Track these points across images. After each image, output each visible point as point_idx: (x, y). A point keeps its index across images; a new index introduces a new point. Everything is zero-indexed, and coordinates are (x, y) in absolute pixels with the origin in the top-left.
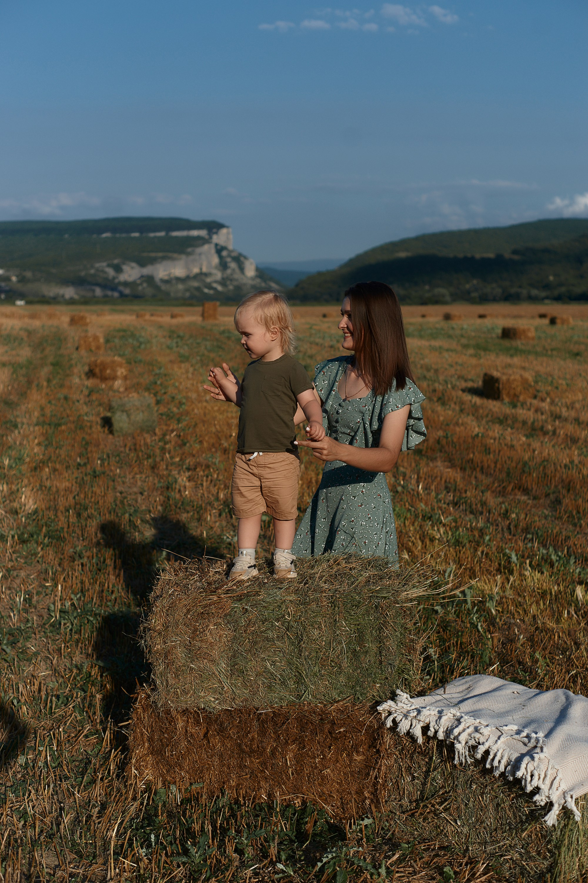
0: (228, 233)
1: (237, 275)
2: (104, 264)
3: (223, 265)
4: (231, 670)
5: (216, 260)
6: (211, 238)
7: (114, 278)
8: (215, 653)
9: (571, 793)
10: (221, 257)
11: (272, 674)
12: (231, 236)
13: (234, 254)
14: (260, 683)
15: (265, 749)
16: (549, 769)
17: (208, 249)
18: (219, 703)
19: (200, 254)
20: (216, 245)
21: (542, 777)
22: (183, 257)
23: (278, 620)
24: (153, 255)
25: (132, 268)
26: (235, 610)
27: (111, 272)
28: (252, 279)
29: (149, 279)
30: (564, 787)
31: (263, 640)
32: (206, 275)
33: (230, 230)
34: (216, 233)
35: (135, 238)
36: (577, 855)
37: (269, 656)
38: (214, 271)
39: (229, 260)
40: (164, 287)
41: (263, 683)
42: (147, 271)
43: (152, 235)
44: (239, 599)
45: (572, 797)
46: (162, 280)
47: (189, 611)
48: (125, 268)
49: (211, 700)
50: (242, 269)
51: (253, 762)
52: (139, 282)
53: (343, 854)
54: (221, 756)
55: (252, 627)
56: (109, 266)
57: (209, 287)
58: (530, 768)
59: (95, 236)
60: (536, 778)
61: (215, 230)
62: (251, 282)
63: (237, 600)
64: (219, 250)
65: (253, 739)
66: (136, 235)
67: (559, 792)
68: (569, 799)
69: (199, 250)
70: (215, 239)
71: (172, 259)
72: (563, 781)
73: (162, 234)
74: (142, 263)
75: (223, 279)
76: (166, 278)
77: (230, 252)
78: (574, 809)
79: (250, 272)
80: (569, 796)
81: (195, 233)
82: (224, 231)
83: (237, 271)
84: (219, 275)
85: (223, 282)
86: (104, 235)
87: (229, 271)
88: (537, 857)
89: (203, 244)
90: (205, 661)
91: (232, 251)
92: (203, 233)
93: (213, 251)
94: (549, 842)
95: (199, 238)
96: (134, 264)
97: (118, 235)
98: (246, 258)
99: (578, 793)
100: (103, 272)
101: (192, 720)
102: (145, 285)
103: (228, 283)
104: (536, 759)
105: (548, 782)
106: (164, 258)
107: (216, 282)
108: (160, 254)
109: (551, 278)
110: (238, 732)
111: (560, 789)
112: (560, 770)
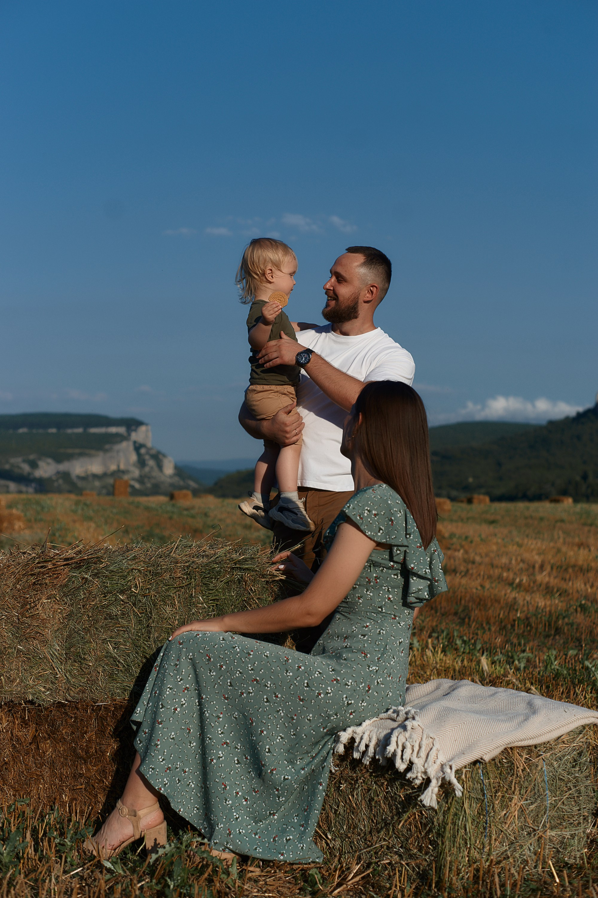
0: (147, 431)
1: (156, 473)
2: (19, 460)
3: (141, 463)
4: (66, 654)
5: (134, 457)
6: (129, 435)
7: (29, 474)
8: (48, 633)
9: (450, 763)
10: (139, 454)
11: (115, 659)
12: (150, 434)
13: (153, 452)
14: (100, 670)
15: (103, 753)
16: (424, 739)
17: (126, 446)
18: (51, 695)
19: (118, 452)
20: (135, 442)
21: (416, 749)
22: (101, 454)
23: (122, 592)
24: (70, 451)
25: (48, 464)
26: (73, 579)
27: (26, 468)
28: (171, 477)
29: (66, 476)
30: (442, 759)
31: (105, 619)
32: (124, 472)
33: (149, 428)
34: (135, 430)
35: (53, 434)
36: (466, 845)
37: (111, 637)
38: (132, 469)
39: (147, 457)
40: (80, 484)
41: (104, 671)
42: (63, 467)
43: (69, 431)
44: (78, 566)
45: (451, 768)
46: (79, 477)
47: (19, 580)
48: (41, 464)
49: (40, 691)
50: (160, 467)
51: (89, 770)
52: (54, 478)
53: (184, 844)
54: (52, 765)
55: (93, 601)
56: (24, 461)
57: (127, 484)
58: (402, 740)
59: (11, 431)
60: (408, 751)
61: (133, 428)
62: (169, 480)
63: (75, 568)
64: (138, 447)
65: (90, 741)
66: (53, 430)
67: (437, 766)
68: (449, 770)
69: (117, 447)
70: (134, 436)
71: (90, 456)
72: (441, 752)
73: (80, 430)
74: (59, 459)
75: (141, 476)
76: (83, 475)
77: (148, 449)
78: (454, 781)
79: (169, 470)
80: (448, 767)
81: (113, 430)
82: (143, 428)
83: (156, 469)
84: (136, 473)
85: (141, 480)
86: (21, 431)
87: (147, 469)
88: (419, 853)
89: (121, 441)
90: (36, 642)
91: (151, 449)
92: (122, 430)
93: (131, 448)
94: (430, 831)
95: (117, 435)
96: (50, 460)
97: (34, 431)
98: (164, 456)
99: (459, 763)
100: (19, 467)
101: (19, 720)
102: (61, 481)
103: (146, 480)
104: (409, 728)
105: (423, 754)
106: (81, 455)
107: (134, 479)
108: (77, 451)
109: (471, 480)
110: (73, 733)
111: (438, 762)
112: (437, 739)
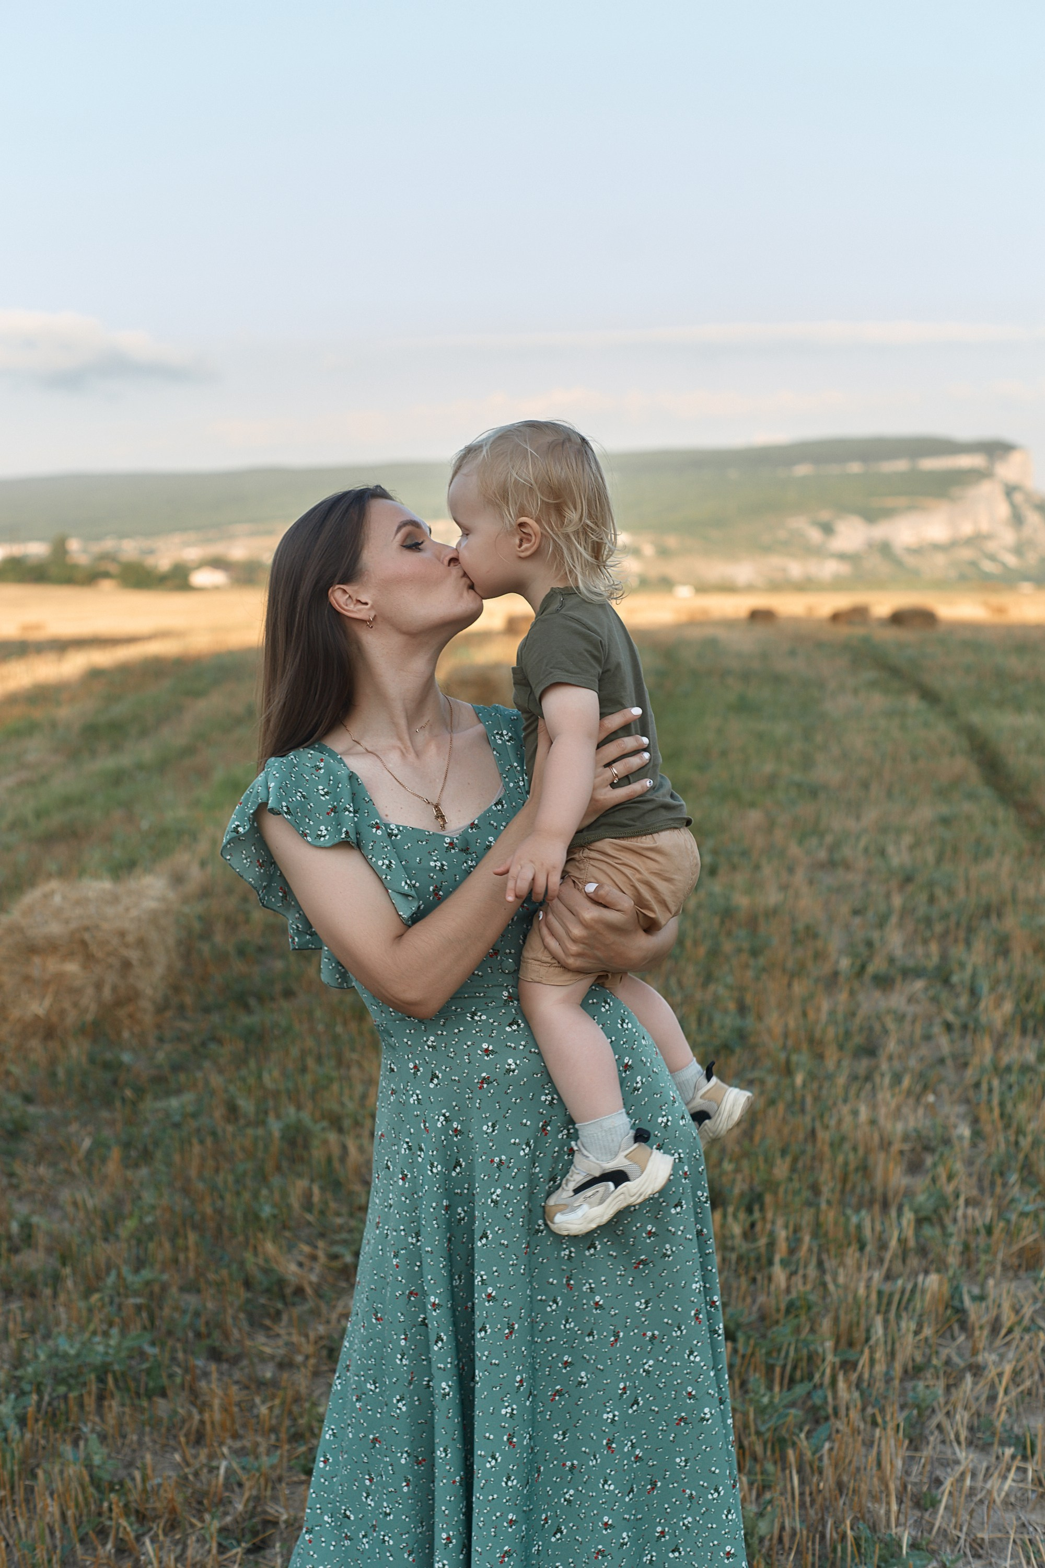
0: (1024, 461)
2: (804, 521)
3: (1017, 519)
5: (1003, 510)
6: (993, 469)
7: (823, 544)
10: (1012, 504)
13: (1035, 499)
17: (988, 490)
19: (975, 500)
20: (1004, 483)
22: (946, 505)
24: (887, 501)
25: (853, 526)
27: (815, 535)
29: (885, 549)
32: (988, 537)
33: (1028, 456)
34: (1003, 460)
35: (854, 473)
38: (1002, 530)
39: (1026, 508)
40: (910, 561)
42: (880, 531)
43: (885, 467)
46: (908, 550)
48: (841, 527)
52: (865, 552)
56: (813, 524)
57: (992, 558)
59: (781, 472)
61: (999, 456)
64: (1010, 491)
66: (857, 466)
69: (972, 494)
70: (1002, 472)
71: (923, 510)
73: (903, 465)
74: (871, 516)
75: (1018, 543)
76: (915, 544)
77: (1029, 494)
81: (965, 461)
82: (1016, 457)
84: (1008, 537)
85: (1018, 550)
87: (1028, 531)
89: (979, 482)
91: (1032, 493)
92: (979, 461)
93: (1000, 493)
95: (972, 470)
96: (855, 520)
97: (825, 469)
100: (802, 534)
102: (876, 558)
103: (1028, 550)
106: (911, 508)
107: (1005, 549)
108: (902, 501)
